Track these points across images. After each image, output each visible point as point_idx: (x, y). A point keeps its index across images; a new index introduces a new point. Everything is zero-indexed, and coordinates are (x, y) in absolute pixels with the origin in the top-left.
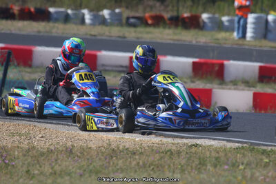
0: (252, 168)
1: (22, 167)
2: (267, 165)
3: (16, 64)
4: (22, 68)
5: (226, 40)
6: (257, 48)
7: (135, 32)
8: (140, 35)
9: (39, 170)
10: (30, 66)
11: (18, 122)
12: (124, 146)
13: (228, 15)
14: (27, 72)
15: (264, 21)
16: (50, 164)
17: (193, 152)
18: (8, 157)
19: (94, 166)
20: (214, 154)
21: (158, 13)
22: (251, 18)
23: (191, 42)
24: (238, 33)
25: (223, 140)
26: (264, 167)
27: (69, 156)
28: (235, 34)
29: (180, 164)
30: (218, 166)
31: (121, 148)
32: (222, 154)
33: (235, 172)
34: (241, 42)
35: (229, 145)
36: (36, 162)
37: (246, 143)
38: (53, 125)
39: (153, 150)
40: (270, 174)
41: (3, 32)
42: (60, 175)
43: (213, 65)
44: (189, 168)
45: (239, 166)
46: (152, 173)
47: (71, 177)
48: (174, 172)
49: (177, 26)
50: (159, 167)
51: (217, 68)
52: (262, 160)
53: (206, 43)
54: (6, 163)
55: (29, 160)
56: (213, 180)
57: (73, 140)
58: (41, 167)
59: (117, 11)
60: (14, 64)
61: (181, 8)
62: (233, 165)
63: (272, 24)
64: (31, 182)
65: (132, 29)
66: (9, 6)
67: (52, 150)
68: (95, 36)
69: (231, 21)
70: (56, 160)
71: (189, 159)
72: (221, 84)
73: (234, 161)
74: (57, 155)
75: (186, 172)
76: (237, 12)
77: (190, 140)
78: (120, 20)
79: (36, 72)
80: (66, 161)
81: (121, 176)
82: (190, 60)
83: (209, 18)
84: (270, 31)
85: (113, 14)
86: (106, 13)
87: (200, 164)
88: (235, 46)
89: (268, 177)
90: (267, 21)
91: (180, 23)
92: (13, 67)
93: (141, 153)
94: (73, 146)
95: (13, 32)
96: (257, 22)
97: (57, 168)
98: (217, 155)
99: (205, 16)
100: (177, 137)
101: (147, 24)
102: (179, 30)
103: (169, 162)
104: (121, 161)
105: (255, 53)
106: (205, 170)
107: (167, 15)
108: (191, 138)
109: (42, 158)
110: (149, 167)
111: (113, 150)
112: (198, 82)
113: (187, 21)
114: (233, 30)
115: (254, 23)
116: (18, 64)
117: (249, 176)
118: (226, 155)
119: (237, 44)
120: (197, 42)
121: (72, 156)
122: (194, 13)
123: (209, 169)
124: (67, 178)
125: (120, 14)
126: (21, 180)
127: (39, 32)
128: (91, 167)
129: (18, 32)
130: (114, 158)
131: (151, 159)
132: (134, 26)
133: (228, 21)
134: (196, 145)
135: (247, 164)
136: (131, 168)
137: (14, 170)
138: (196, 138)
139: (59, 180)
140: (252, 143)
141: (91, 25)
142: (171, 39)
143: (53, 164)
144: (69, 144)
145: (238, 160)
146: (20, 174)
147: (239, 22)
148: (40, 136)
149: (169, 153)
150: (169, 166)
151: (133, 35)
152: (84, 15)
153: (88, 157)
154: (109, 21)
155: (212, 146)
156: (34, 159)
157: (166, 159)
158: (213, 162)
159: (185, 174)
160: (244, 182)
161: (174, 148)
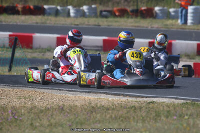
0: (194, 118)
1: (27, 121)
3: (21, 46)
4: (26, 50)
5: (172, 25)
6: (195, 31)
7: (107, 21)
8: (110, 24)
9: (39, 123)
10: (31, 48)
11: (23, 89)
12: (101, 104)
13: (174, 7)
14: (29, 52)
16: (48, 119)
17: (151, 107)
18: (17, 114)
19: (79, 119)
20: (166, 108)
21: (123, 7)
22: (190, 9)
23: (147, 27)
24: (181, 20)
25: (173, 98)
27: (61, 112)
28: (179, 21)
29: (142, 116)
30: (170, 117)
31: (99, 105)
32: (171, 108)
33: (182, 121)
34: (183, 27)
35: (177, 101)
36: (37, 117)
37: (189, 100)
38: (49, 90)
39: (122, 106)
41: (11, 24)
42: (55, 126)
44: (148, 119)
45: (184, 116)
46: (121, 123)
47: (63, 127)
48: (137, 122)
49: (137, 16)
50: (126, 119)
53: (158, 28)
54: (15, 119)
55: (32, 116)
56: (166, 127)
57: (63, 100)
58: (41, 120)
59: (93, 6)
60: (19, 47)
61: (139, 3)
62: (180, 116)
64: (34, 132)
65: (105, 20)
66: (15, 5)
67: (48, 108)
68: (77, 25)
69: (176, 12)
70: (52, 116)
71: (148, 112)
73: (181, 113)
74: (52, 112)
75: (146, 122)
77: (148, 99)
78: (96, 13)
79: (36, 52)
80: (59, 116)
81: (99, 125)
82: (148, 41)
83: (160, 10)
85: (90, 9)
86: (85, 8)
87: (156, 115)
88: (179, 30)
91: (139, 14)
92: (18, 49)
93: (113, 109)
94: (64, 105)
95: (19, 24)
96: (195, 12)
97: (53, 121)
98: (168, 109)
99: (157, 9)
100: (139, 97)
101: (115, 16)
102: (138, 19)
103: (133, 115)
104: (98, 115)
105: (194, 34)
106: (160, 120)
107: (129, 9)
108: (149, 97)
109: (42, 114)
110: (119, 118)
111: (93, 107)
113: (144, 12)
114: (177, 18)
115: (193, 13)
116: (22, 47)
117: (192, 124)
118: (175, 109)
119: (181, 29)
120: (152, 27)
121: (63, 112)
122: (149, 7)
123: (163, 120)
124: (60, 128)
125: (95, 9)
126: (27, 131)
127: (37, 23)
128: (77, 120)
129: (22, 24)
130: (94, 113)
131: (120, 113)
132: (106, 17)
133: (174, 12)
134: (153, 102)
135: (190, 115)
136: (106, 120)
137: (21, 123)
138: (153, 97)
139: (54, 130)
140: (193, 100)
141: (74, 17)
142: (132, 26)
143: (50, 118)
144: (61, 103)
145: (184, 113)
146: (26, 127)
147: (182, 12)
148: (40, 98)
149: (133, 108)
150: (134, 118)
151: (106, 23)
152: (69, 10)
153: (74, 113)
154: (87, 14)
155: (163, 102)
156: (35, 115)
157: (131, 113)
158: (165, 114)
159: (145, 123)
160: (188, 128)
161: (137, 105)
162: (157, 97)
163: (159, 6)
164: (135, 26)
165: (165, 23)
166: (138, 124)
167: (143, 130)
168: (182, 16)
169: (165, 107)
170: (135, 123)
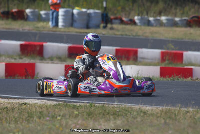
0: (67, 119)
2: (77, 116)
5: (44, 28)
6: (67, 33)
13: (45, 9)
15: (71, 14)
17: (24, 108)
20: (39, 110)
22: (61, 11)
23: (18, 29)
24: (53, 23)
25: (45, 99)
26: (75, 118)
28: (51, 23)
29: (14, 117)
30: (42, 118)
32: (44, 109)
33: (55, 122)
34: (55, 29)
35: (49, 103)
37: (61, 101)
40: (80, 122)
43: (35, 46)
44: (21, 120)
45: (57, 117)
48: (10, 123)
49: (8, 18)
51: (38, 48)
52: (73, 112)
53: (29, 30)
56: (39, 128)
62: (53, 117)
63: (77, 16)
69: (47, 14)
71: (21, 113)
72: (42, 60)
73: (54, 114)
76: (51, 7)
77: (21, 100)
82: (19, 43)
83: (31, 12)
84: (76, 21)
87: (29, 116)
89: (78, 124)
90: (73, 14)
91: (10, 16)
96: (66, 14)
98: (41, 110)
99: (28, 11)
100: (11, 98)
102: (10, 21)
103: (6, 116)
105: (65, 37)
106: (33, 121)
108: (21, 99)
112: (25, 59)
113: (15, 14)
114: (48, 20)
115: (64, 15)
117: (64, 125)
118: (47, 110)
119: (52, 31)
120: (23, 29)
122: (20, 8)
123: (36, 121)
133: (45, 14)
134: (25, 104)
135: (63, 116)
138: (25, 99)
140: (66, 101)
142: (4, 28)
145: (56, 114)
149: (6, 110)
150: (6, 119)
155: (36, 104)
157: (4, 114)
158: (38, 115)
159: (18, 124)
160: (61, 129)
161: (9, 106)
162: (29, 99)
163: (30, 8)
164: (7, 28)
165: (36, 26)
166: (11, 126)
167: (15, 131)
168: (53, 18)
169: (38, 108)
170: (8, 125)
